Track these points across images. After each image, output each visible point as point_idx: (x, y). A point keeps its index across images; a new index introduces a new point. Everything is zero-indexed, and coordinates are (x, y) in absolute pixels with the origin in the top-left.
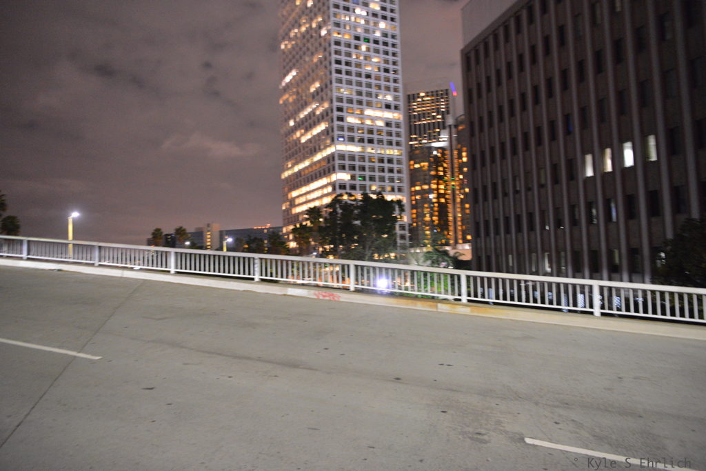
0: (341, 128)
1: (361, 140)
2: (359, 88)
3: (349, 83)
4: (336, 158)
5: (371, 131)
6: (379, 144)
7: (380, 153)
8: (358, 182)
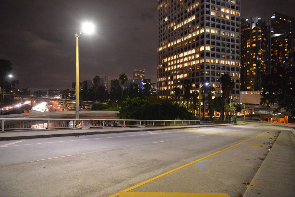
4: (205, 37)
6: (227, 29)
7: (228, 36)
8: (216, 52)
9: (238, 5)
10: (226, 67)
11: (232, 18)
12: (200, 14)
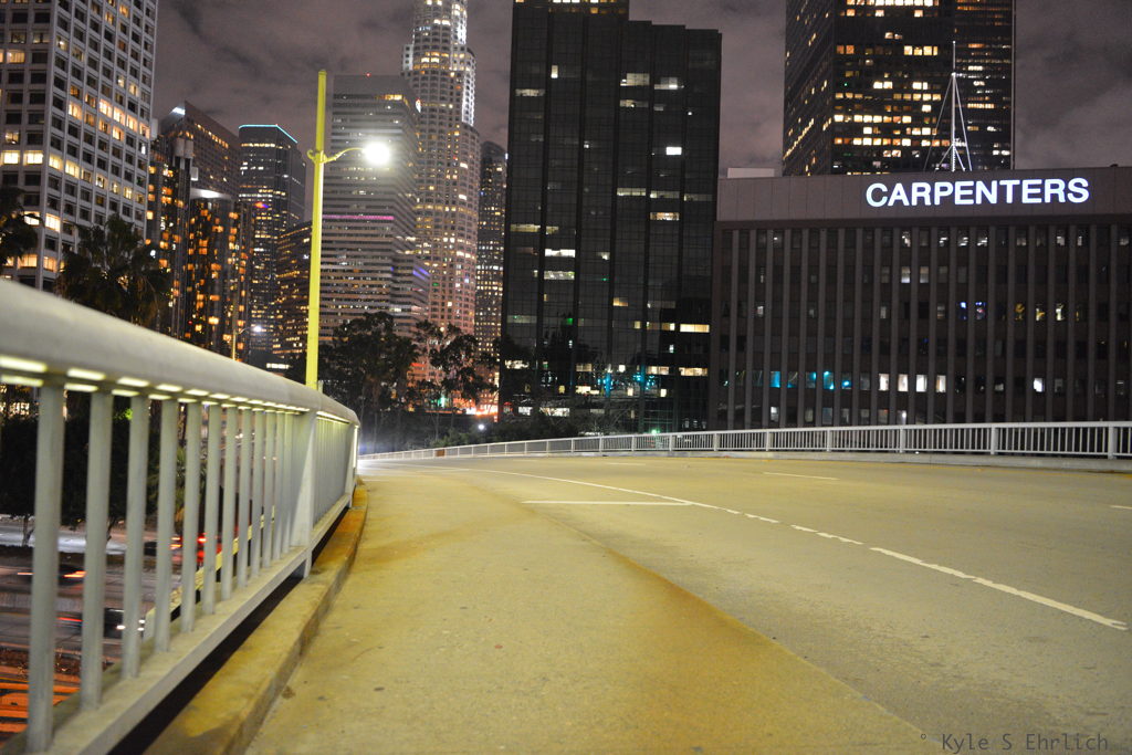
0: (58, 123)
1: (88, 158)
2: (95, 53)
3: (80, 35)
4: (45, 181)
5: (103, 145)
6: (112, 172)
7: (112, 192)
8: (76, 240)
9: (146, 105)
11: (128, 138)
12: (26, 98)
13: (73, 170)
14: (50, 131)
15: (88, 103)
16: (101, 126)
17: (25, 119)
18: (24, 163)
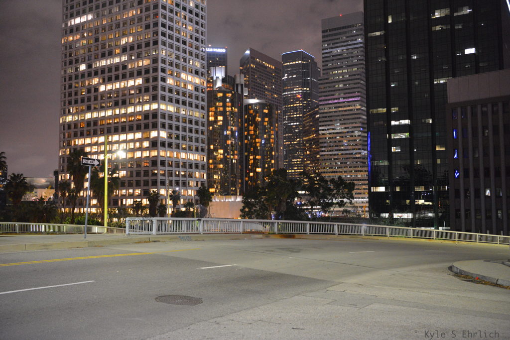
0: (164, 89)
1: (177, 102)
2: (178, 52)
3: (171, 46)
4: (159, 116)
5: (184, 94)
6: (189, 106)
7: (190, 115)
8: (174, 141)
9: (203, 70)
10: (187, 163)
11: (195, 88)
12: (151, 80)
13: (171, 109)
14: (160, 92)
15: (176, 76)
16: (182, 85)
17: (151, 89)
18: (151, 109)
